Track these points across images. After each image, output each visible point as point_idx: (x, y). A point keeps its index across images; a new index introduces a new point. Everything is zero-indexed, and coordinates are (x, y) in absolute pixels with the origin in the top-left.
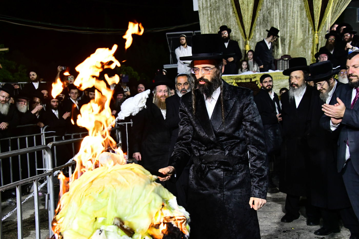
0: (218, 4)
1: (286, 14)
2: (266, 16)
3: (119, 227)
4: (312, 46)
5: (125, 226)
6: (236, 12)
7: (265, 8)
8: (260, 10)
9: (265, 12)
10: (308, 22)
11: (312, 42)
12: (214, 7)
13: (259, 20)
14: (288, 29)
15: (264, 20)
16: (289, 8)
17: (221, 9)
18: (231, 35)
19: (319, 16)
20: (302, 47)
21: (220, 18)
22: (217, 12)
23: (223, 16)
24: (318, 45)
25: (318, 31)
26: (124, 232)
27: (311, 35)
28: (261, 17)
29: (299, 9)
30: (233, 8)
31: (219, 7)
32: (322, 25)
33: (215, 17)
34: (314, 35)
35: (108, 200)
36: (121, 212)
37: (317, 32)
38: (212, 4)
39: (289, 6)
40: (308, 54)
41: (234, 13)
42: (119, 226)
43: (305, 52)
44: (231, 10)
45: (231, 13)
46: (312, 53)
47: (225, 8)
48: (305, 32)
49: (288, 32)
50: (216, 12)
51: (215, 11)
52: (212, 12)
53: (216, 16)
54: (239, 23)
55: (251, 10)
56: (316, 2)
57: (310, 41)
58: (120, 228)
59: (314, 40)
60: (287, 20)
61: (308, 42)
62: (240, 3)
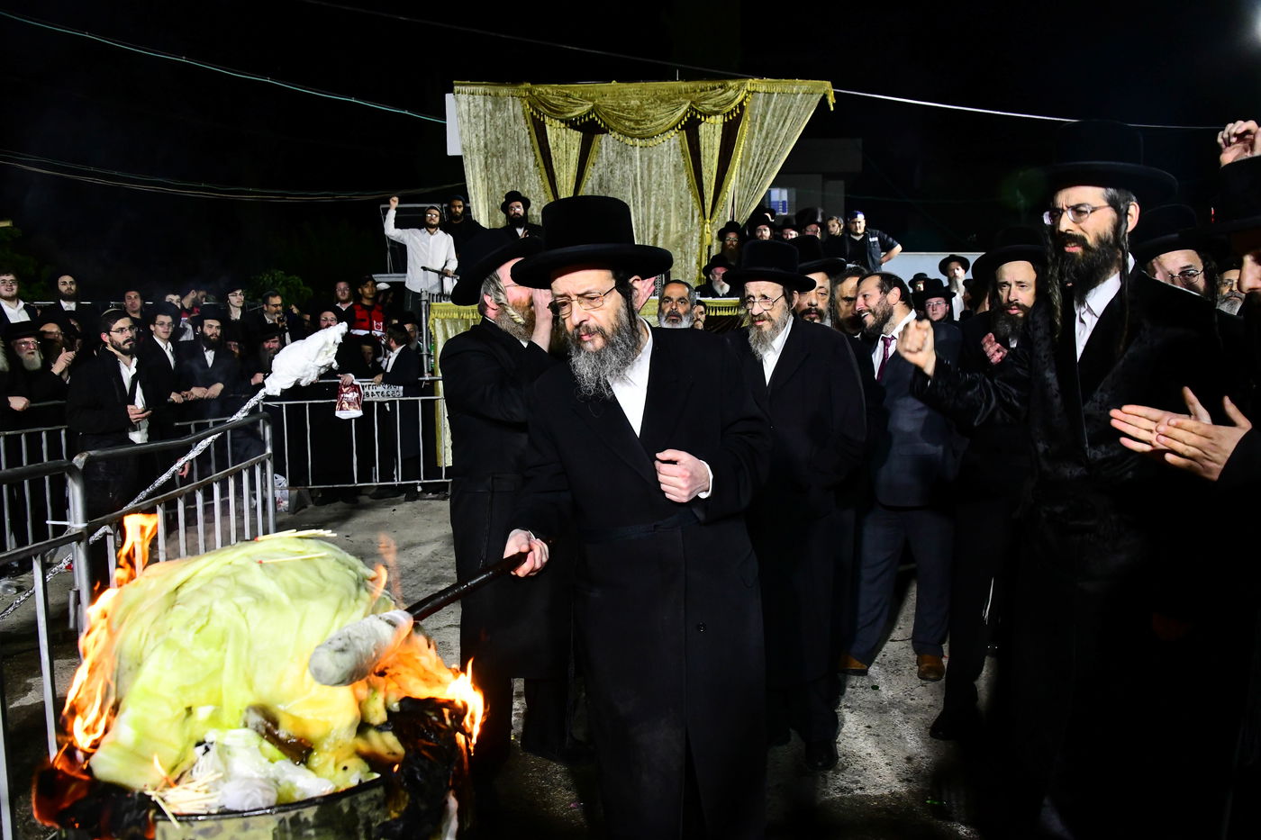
0: (502, 145)
1: (646, 177)
2: (605, 178)
3: (262, 736)
4: (698, 251)
5: (282, 733)
6: (542, 165)
7: (604, 160)
8: (594, 165)
9: (604, 170)
10: (691, 200)
11: (699, 240)
12: (493, 150)
13: (590, 183)
14: (652, 209)
15: (600, 186)
16: (654, 166)
17: (508, 155)
18: (529, 214)
19: (713, 188)
20: (679, 249)
21: (506, 175)
22: (500, 160)
23: (514, 171)
24: (710, 247)
25: (710, 219)
26: (279, 749)
27: (696, 228)
28: (596, 182)
29: (672, 170)
30: (535, 155)
31: (504, 151)
32: (719, 207)
33: (494, 170)
34: (703, 227)
35: (226, 651)
36: (265, 691)
37: (708, 221)
38: (488, 142)
39: (654, 161)
40: (691, 266)
41: (538, 166)
42: (264, 731)
43: (686, 260)
44: (531, 160)
45: (531, 167)
46: (699, 263)
47: (518, 152)
48: (686, 218)
49: (652, 216)
50: (498, 161)
51: (495, 160)
52: (489, 162)
53: (498, 171)
54: (549, 188)
55: (574, 162)
56: (707, 160)
57: (694, 238)
58: (267, 739)
59: (702, 237)
60: (650, 190)
61: (692, 239)
62: (551, 146)
